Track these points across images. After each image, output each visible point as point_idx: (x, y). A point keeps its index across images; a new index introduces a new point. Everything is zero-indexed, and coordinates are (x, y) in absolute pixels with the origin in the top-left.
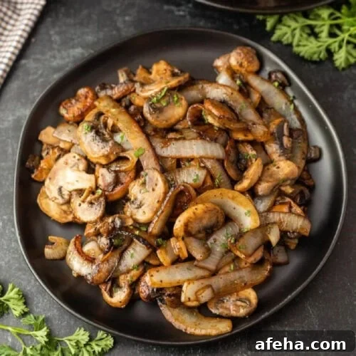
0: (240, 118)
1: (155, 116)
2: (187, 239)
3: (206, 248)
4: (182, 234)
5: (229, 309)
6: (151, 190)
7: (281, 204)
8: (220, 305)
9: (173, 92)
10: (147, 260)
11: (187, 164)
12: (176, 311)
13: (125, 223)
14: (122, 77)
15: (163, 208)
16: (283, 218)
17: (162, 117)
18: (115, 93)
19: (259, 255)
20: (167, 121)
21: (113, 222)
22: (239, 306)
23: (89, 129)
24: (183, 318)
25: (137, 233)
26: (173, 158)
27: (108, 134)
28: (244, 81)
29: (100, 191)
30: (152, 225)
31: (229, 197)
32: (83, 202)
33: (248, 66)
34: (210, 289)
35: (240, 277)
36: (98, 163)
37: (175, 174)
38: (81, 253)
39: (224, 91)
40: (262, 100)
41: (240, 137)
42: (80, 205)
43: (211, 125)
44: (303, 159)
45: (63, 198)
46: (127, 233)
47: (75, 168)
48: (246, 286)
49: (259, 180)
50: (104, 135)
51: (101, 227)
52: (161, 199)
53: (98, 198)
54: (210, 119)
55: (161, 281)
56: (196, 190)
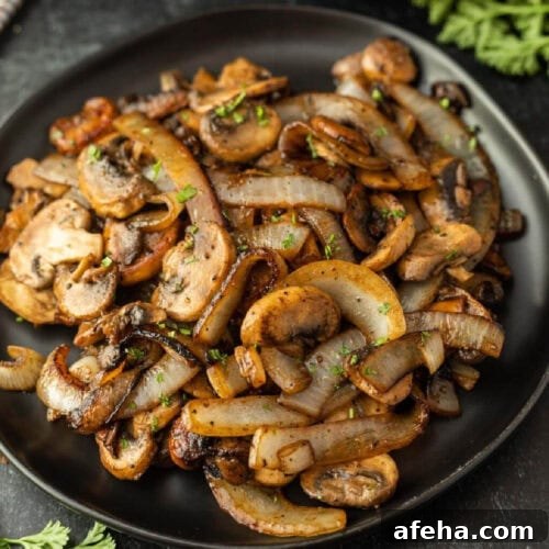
0: (376, 150)
1: (220, 139)
2: (265, 352)
3: (302, 372)
4: (256, 338)
5: (342, 491)
6: (203, 258)
7: (447, 300)
8: (324, 482)
9: (255, 103)
10: (188, 390)
11: (274, 219)
12: (240, 492)
13: (151, 317)
14: (167, 83)
15: (223, 289)
16: (451, 323)
17: (233, 142)
18: (153, 110)
19: (403, 390)
20: (241, 149)
21: (128, 314)
22: (361, 485)
23: (98, 155)
24: (253, 504)
25: (172, 334)
26: (247, 207)
27: (133, 166)
28: (387, 93)
29: (108, 261)
30: (202, 321)
31: (349, 277)
32: (77, 281)
33: (395, 72)
34: (307, 448)
35: (366, 432)
36: (109, 215)
37: (251, 235)
38: (64, 372)
39: (349, 104)
40: (418, 127)
41: (376, 182)
42: (70, 286)
43: (322, 160)
44: (492, 228)
45: (40, 275)
46: (153, 335)
47: (67, 224)
48: (376, 448)
49: (408, 253)
50: (124, 167)
51: (105, 323)
52: (220, 274)
53: (105, 274)
54: (320, 150)
55: (212, 423)
56: (287, 261)
